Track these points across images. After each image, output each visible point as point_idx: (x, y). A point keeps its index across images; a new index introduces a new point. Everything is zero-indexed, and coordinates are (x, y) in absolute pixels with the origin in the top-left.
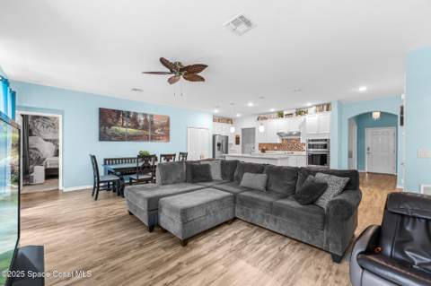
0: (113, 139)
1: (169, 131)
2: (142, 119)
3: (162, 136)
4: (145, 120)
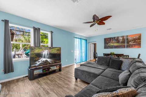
1: (140, 41)
2: (121, 39)
3: (135, 45)
4: (123, 39)
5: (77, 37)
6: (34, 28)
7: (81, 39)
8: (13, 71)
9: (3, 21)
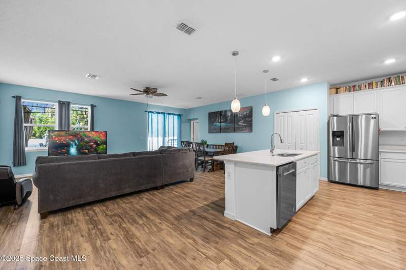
1: (251, 121)
2: (230, 114)
3: (245, 126)
4: (232, 115)
5: (153, 111)
6: (59, 102)
7: (164, 113)
8: (26, 165)
9: (15, 97)
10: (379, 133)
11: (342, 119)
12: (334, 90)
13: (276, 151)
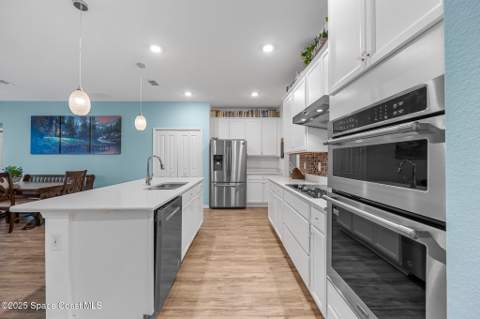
0: (45, 151)
2: (80, 124)
3: (109, 145)
4: (84, 125)
10: (246, 157)
11: (220, 142)
12: (214, 113)
13: (155, 182)
